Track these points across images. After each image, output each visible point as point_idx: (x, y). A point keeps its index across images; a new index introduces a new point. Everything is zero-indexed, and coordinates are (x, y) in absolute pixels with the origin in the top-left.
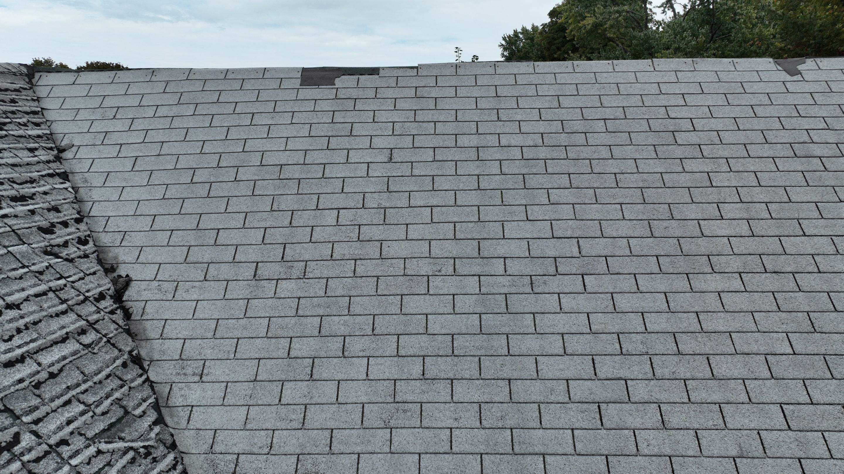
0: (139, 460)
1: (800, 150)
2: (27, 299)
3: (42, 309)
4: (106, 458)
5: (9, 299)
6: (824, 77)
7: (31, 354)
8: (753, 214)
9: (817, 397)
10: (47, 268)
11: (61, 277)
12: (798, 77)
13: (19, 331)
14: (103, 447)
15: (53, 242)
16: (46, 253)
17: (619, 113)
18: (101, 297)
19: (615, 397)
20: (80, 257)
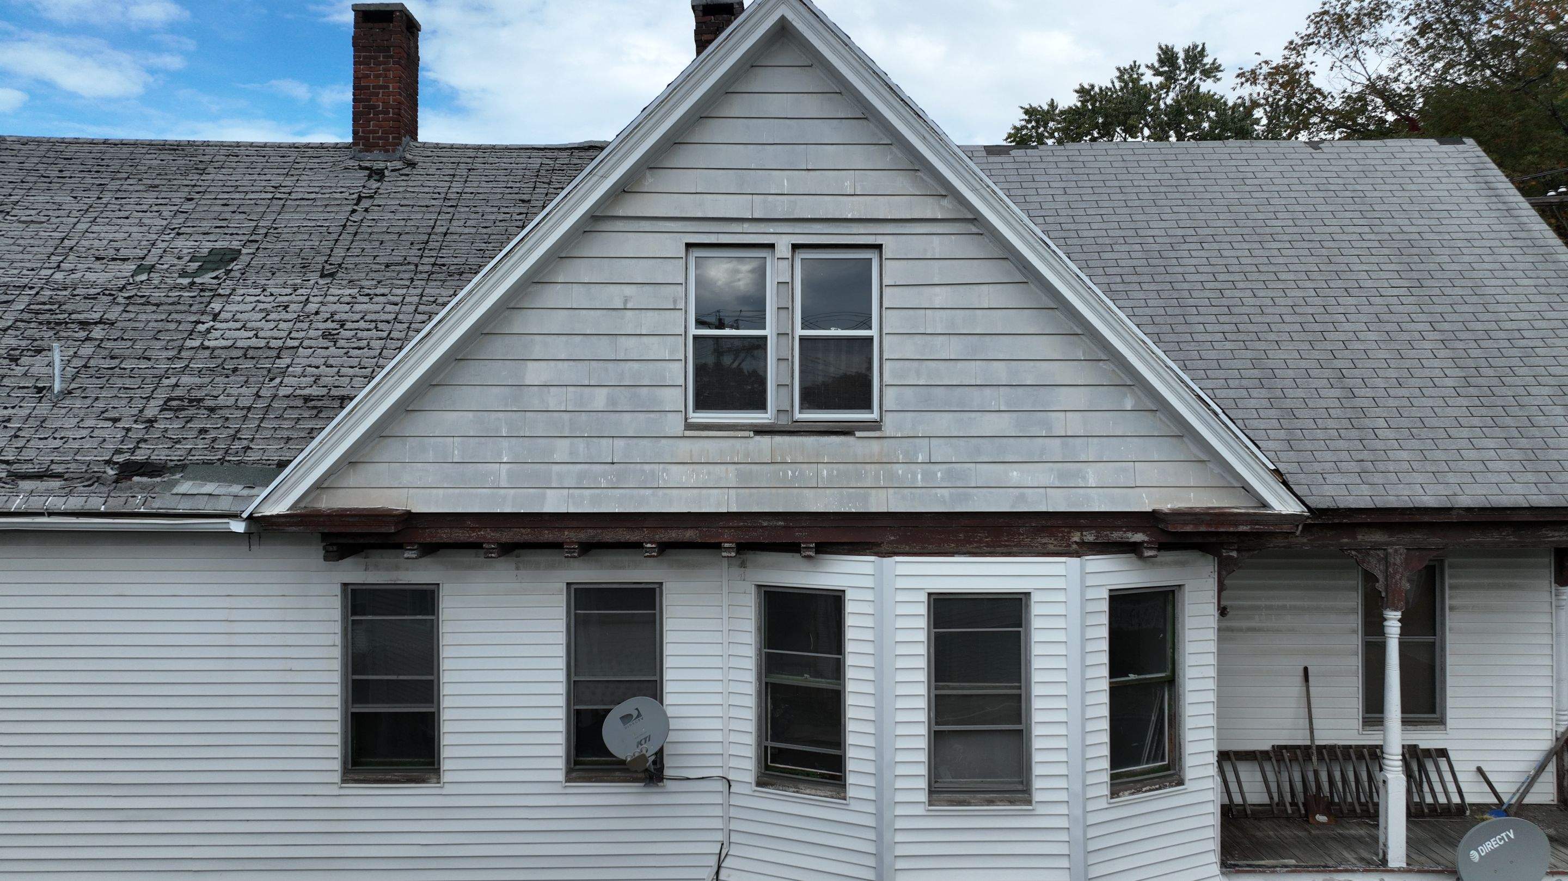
1: (1322, 187)
6: (1336, 150)
8: (1295, 217)
9: (1332, 286)
12: (1320, 151)
17: (1207, 169)
19: (1229, 287)
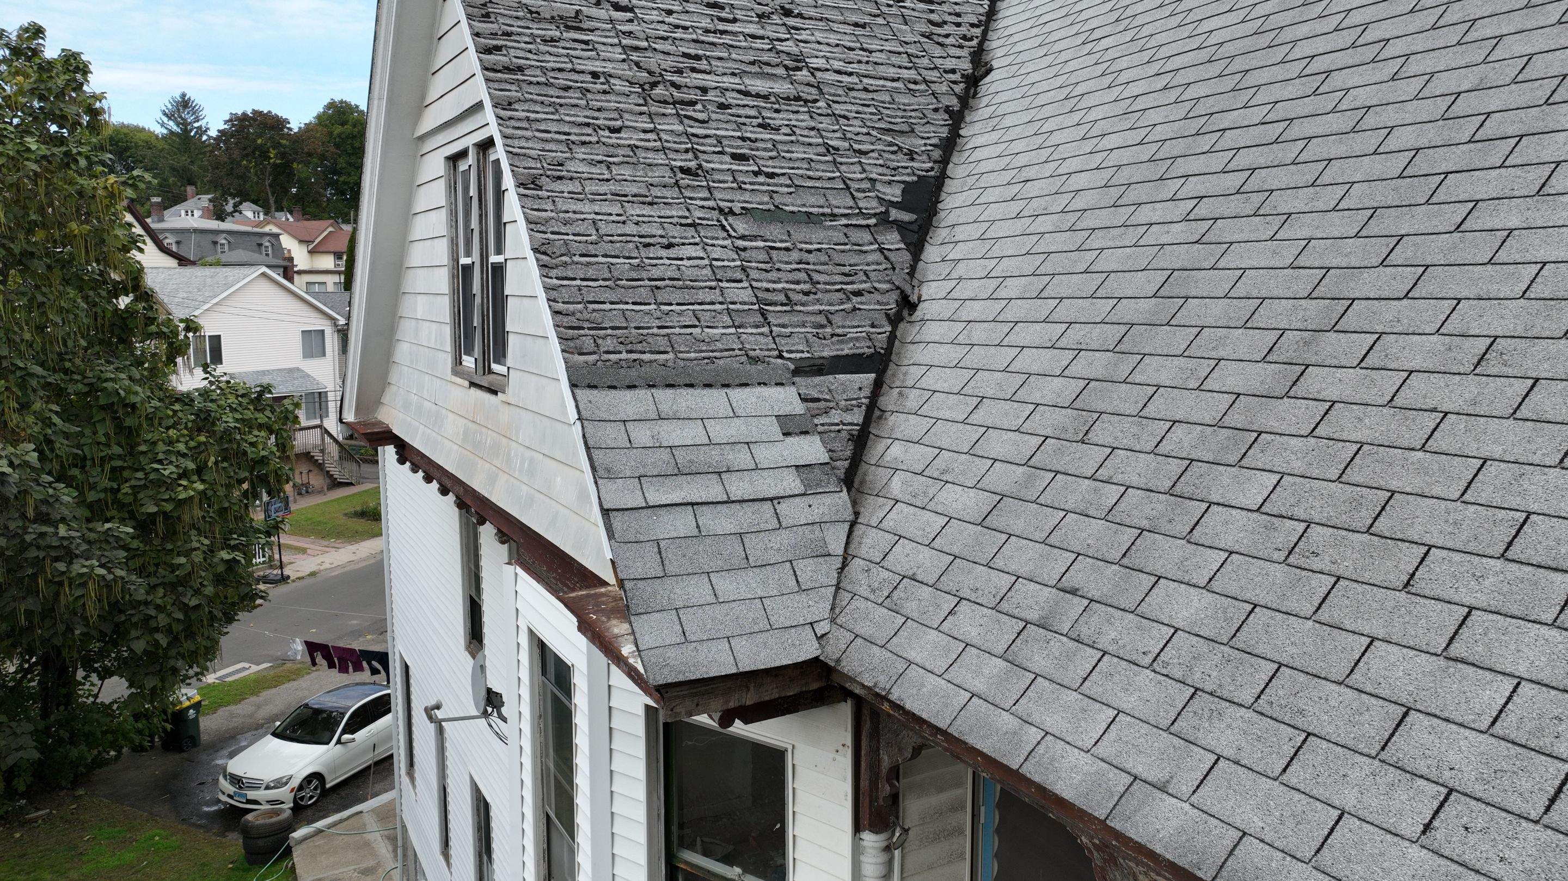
0: (899, 153)
2: (882, 51)
3: (889, 59)
4: (874, 140)
5: (865, 46)
7: (858, 75)
10: (915, 42)
11: (924, 51)
13: (860, 62)
14: (874, 133)
15: (934, 31)
16: (923, 35)
18: (953, 71)
20: (954, 46)
